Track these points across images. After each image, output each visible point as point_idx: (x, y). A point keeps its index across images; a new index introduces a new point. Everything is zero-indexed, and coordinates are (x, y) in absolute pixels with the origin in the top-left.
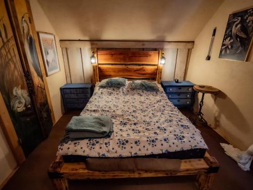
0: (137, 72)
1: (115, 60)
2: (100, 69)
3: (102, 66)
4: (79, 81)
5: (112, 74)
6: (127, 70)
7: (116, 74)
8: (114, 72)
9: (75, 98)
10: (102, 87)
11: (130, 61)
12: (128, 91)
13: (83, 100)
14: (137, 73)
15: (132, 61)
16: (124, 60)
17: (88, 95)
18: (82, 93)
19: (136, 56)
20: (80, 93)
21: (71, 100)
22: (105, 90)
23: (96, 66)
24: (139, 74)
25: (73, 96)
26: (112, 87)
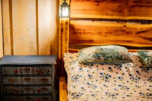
0: (143, 35)
1: (102, 11)
2: (72, 28)
3: (76, 24)
4: (27, 51)
5: (95, 37)
6: (124, 31)
7: (104, 38)
8: (99, 33)
9: (23, 85)
10: (86, 63)
11: (131, 15)
12: (137, 72)
13: (37, 88)
14: (141, 37)
15: (135, 15)
16: (120, 11)
17: (49, 78)
18: (39, 75)
19: (141, 6)
20: (34, 76)
21: (14, 88)
22: (94, 69)
23: (67, 23)
24: (145, 38)
25: (19, 80)
26: (107, 63)
